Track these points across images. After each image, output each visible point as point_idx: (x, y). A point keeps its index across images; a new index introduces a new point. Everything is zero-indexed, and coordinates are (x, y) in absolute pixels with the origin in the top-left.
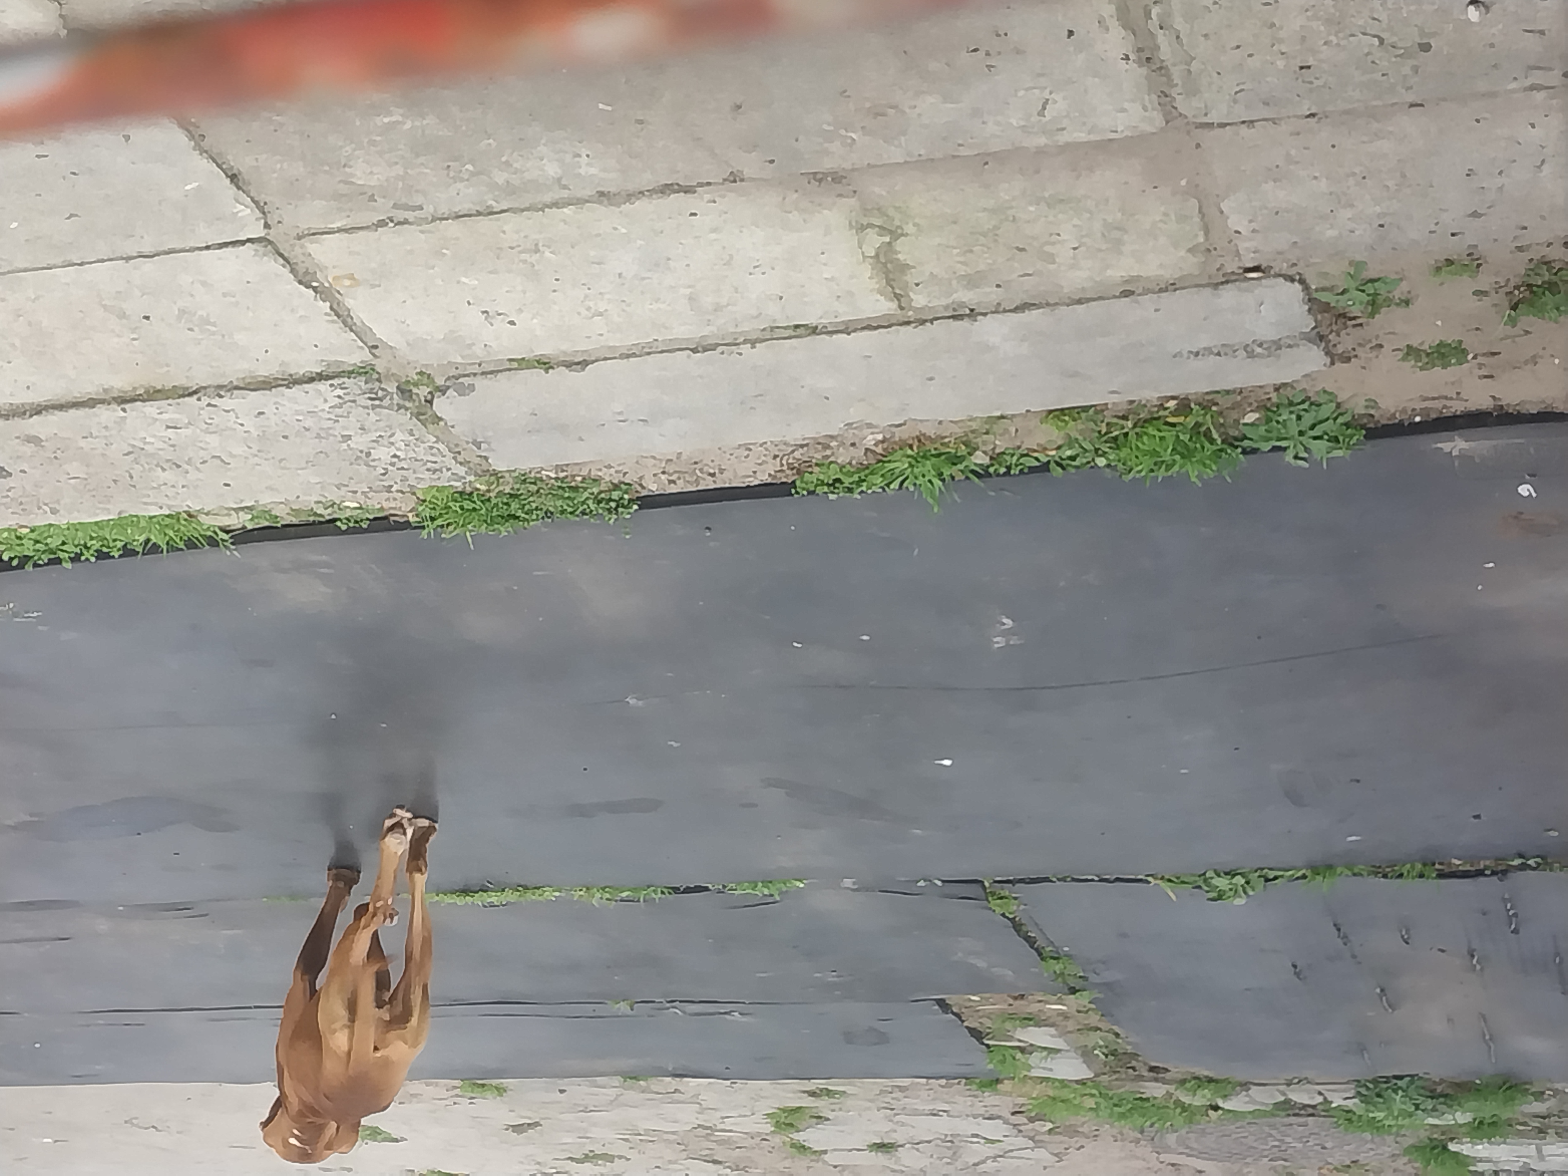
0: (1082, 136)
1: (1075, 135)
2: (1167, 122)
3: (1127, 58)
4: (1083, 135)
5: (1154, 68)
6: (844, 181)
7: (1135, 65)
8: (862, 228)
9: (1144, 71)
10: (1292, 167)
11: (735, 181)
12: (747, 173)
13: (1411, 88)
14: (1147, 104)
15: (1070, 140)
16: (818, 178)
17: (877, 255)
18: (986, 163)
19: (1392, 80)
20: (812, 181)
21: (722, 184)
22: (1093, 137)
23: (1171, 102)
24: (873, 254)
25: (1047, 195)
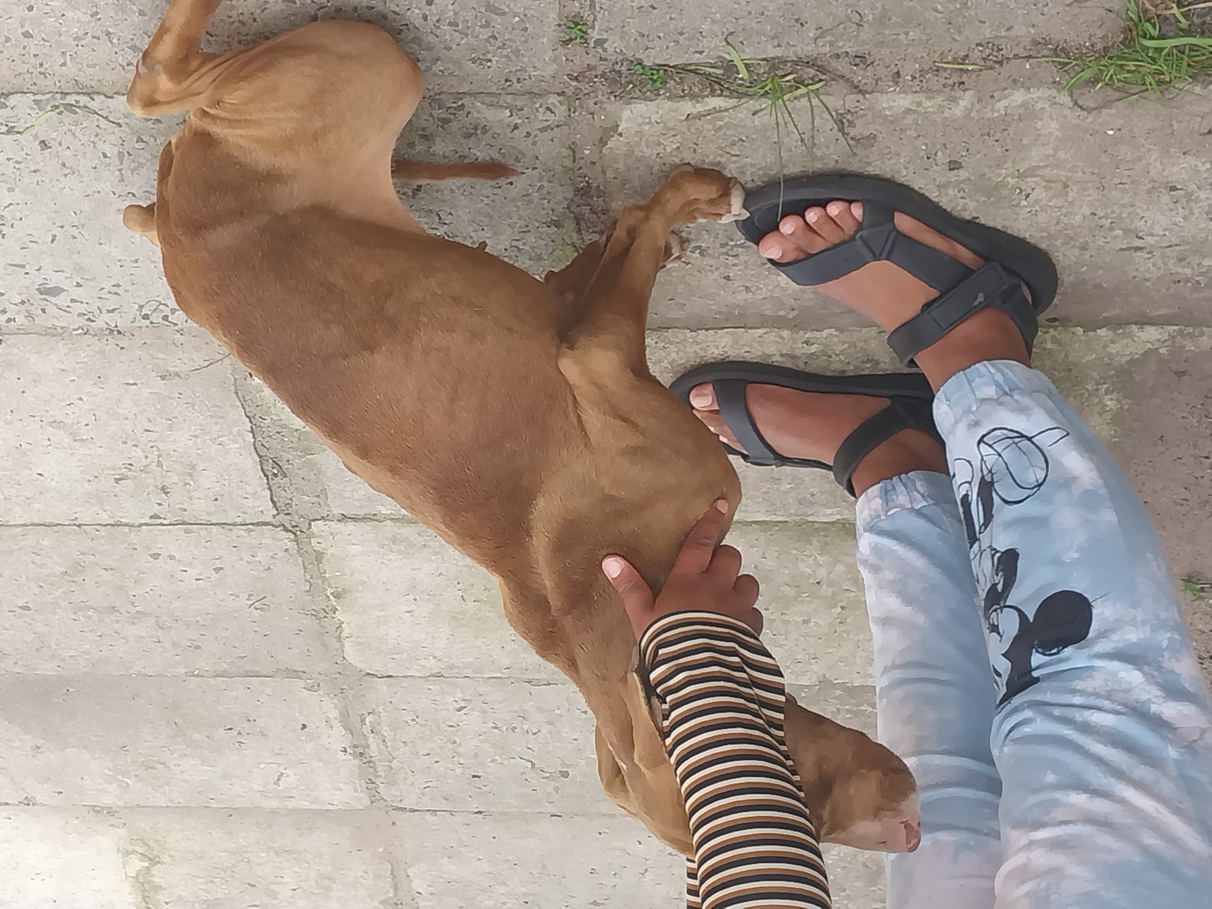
0: (307, 805)
1: (302, 802)
2: (372, 802)
3: (345, 751)
4: (307, 803)
5: (365, 761)
6: (116, 815)
7: (351, 757)
8: (128, 853)
9: (357, 762)
10: (463, 849)
11: (28, 804)
12: (39, 799)
13: (553, 803)
14: (358, 787)
15: (297, 806)
16: (96, 810)
17: (137, 877)
18: (231, 815)
19: (540, 795)
20: (91, 812)
21: (18, 805)
22: (314, 807)
23: (375, 788)
24: (134, 875)
25: (275, 845)
